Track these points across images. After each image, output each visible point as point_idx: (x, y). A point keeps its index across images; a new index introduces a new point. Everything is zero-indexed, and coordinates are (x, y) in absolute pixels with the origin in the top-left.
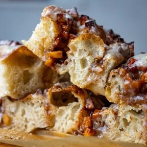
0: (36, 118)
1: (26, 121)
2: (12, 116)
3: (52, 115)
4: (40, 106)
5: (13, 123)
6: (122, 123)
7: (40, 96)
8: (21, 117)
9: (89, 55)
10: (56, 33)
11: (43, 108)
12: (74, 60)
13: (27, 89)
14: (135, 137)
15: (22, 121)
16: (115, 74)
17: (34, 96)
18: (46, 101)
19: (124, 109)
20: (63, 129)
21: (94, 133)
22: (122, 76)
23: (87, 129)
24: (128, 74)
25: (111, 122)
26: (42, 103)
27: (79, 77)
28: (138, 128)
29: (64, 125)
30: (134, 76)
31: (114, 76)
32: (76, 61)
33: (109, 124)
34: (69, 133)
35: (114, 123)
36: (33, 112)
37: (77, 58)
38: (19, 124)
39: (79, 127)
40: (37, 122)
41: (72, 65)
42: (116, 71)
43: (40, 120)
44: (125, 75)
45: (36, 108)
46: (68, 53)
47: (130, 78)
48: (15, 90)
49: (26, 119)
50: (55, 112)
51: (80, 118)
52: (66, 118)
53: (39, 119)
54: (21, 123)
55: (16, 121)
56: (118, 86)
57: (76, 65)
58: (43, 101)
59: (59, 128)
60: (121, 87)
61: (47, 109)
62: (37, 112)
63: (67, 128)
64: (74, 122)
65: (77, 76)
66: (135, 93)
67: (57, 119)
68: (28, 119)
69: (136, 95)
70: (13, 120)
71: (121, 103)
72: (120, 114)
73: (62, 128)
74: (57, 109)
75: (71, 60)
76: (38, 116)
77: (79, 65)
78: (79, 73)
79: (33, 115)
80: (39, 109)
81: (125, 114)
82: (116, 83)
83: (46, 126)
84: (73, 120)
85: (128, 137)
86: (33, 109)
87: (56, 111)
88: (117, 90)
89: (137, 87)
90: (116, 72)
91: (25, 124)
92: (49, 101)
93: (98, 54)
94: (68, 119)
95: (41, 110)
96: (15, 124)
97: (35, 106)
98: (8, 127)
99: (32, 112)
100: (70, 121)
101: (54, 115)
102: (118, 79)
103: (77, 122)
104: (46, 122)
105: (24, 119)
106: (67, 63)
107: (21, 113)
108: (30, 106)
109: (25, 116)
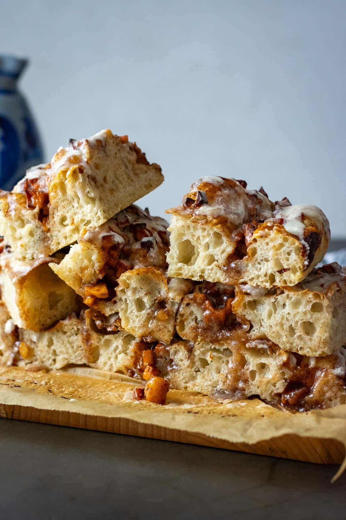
0: (70, 350)
1: (55, 353)
2: (33, 346)
3: (93, 346)
4: (76, 334)
5: (34, 356)
6: (198, 363)
7: (74, 321)
8: (46, 348)
9: (146, 294)
10: (101, 264)
11: (80, 337)
12: (126, 300)
13: (54, 316)
14: (218, 381)
15: (49, 354)
16: (190, 302)
17: (66, 322)
18: (85, 327)
19: (202, 347)
20: (111, 365)
21: (157, 372)
22: (199, 305)
23: (148, 366)
24: (207, 302)
25: (182, 360)
26: (78, 329)
27: (134, 321)
28: (223, 369)
29: (112, 359)
30: (215, 301)
31: (188, 305)
32: (128, 302)
33: (180, 363)
34: (119, 372)
35: (187, 363)
36: (65, 342)
37: (131, 298)
38: (44, 357)
39: (135, 364)
40: (71, 356)
41: (123, 306)
42: (191, 296)
43: (77, 354)
44: (204, 302)
45: (70, 336)
46: (118, 289)
47: (210, 308)
48: (37, 320)
49: (54, 351)
50: (98, 342)
51: (135, 352)
52: (115, 350)
53: (75, 352)
54: (47, 357)
55: (39, 353)
56: (194, 317)
57: (129, 306)
58: (79, 327)
59: (105, 363)
60: (199, 319)
61: (87, 339)
62: (70, 343)
63: (118, 365)
64: (129, 357)
65: (131, 321)
66: (219, 327)
67: (102, 352)
68: (57, 352)
69: (221, 329)
70: (35, 351)
71: (199, 340)
72: (197, 353)
73: (109, 363)
74: (101, 337)
75: (121, 299)
76: (73, 347)
77: (132, 307)
78: (134, 317)
79: (65, 346)
80: (74, 338)
81: (204, 353)
82: (192, 313)
83: (84, 361)
84: (126, 354)
85: (207, 380)
86: (65, 338)
87: (100, 340)
88: (193, 324)
89: (222, 319)
90: (192, 299)
91: (53, 358)
92: (89, 327)
93: (159, 293)
94: (117, 351)
95: (78, 340)
96: (38, 357)
97: (69, 334)
98: (27, 361)
99: (63, 342)
100: (122, 355)
101: (98, 346)
102: (194, 308)
103: (132, 357)
104: (85, 356)
105: (52, 351)
106: (115, 302)
107: (47, 343)
108: (60, 334)
109: (53, 347)
